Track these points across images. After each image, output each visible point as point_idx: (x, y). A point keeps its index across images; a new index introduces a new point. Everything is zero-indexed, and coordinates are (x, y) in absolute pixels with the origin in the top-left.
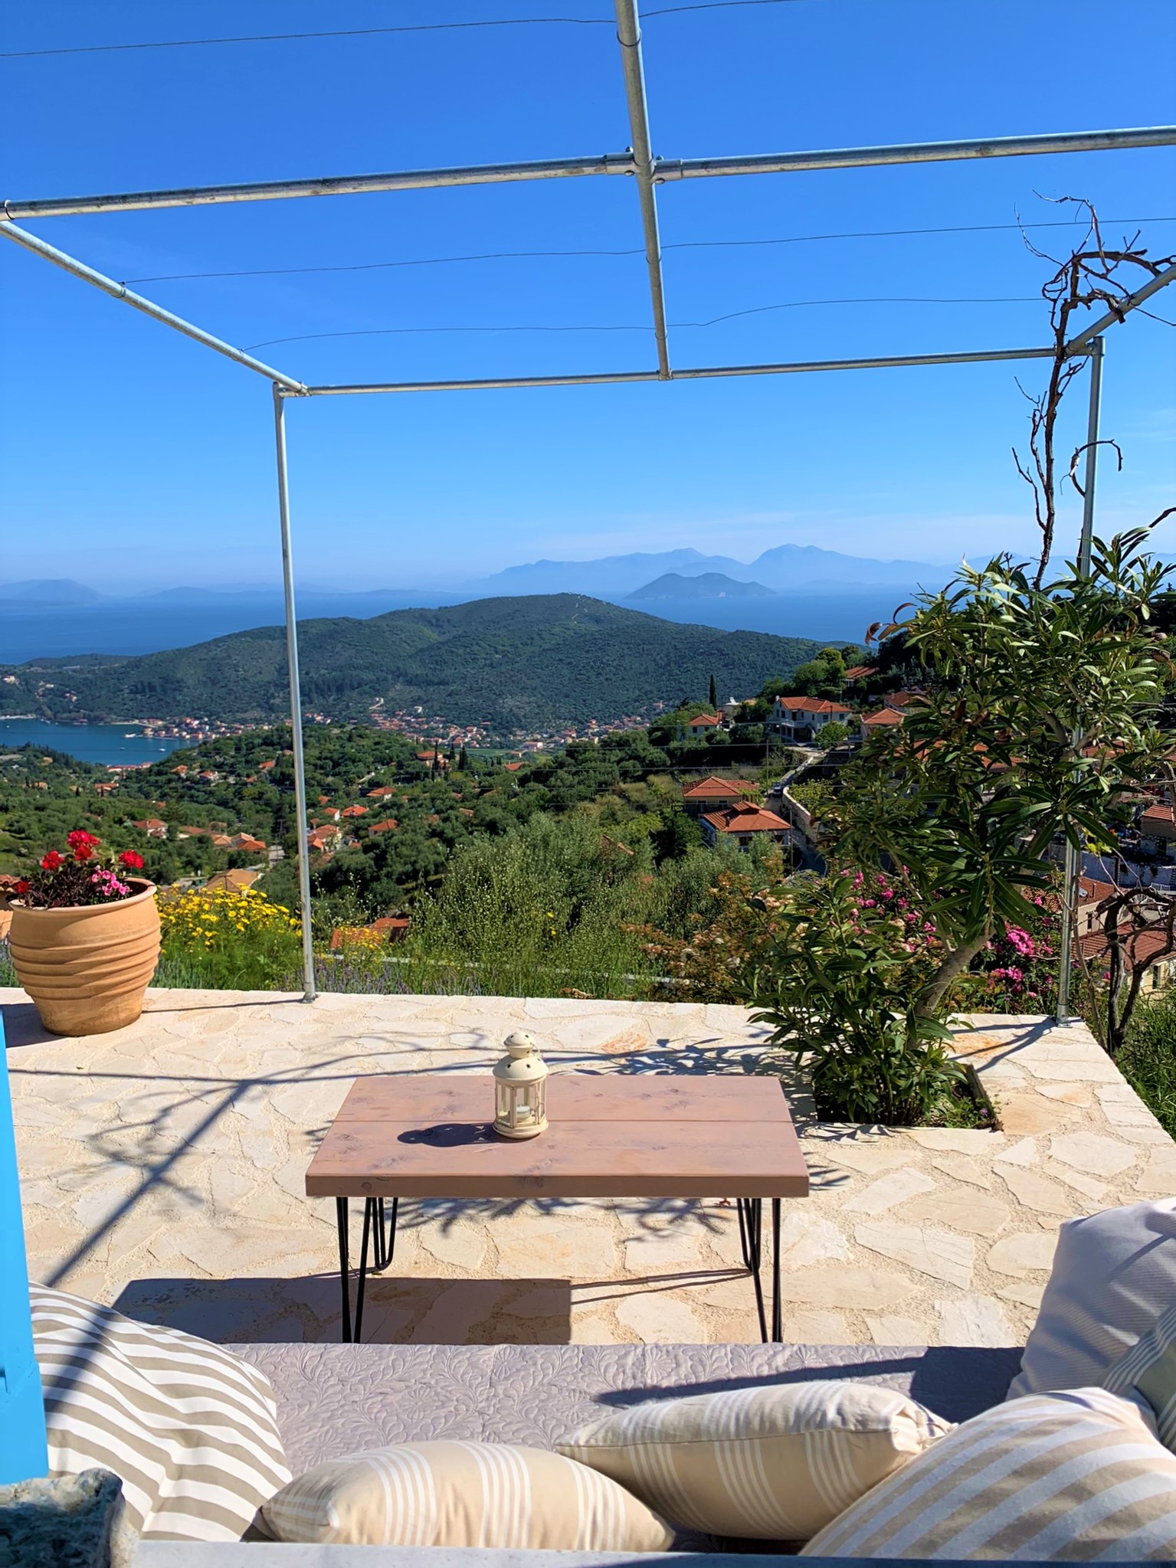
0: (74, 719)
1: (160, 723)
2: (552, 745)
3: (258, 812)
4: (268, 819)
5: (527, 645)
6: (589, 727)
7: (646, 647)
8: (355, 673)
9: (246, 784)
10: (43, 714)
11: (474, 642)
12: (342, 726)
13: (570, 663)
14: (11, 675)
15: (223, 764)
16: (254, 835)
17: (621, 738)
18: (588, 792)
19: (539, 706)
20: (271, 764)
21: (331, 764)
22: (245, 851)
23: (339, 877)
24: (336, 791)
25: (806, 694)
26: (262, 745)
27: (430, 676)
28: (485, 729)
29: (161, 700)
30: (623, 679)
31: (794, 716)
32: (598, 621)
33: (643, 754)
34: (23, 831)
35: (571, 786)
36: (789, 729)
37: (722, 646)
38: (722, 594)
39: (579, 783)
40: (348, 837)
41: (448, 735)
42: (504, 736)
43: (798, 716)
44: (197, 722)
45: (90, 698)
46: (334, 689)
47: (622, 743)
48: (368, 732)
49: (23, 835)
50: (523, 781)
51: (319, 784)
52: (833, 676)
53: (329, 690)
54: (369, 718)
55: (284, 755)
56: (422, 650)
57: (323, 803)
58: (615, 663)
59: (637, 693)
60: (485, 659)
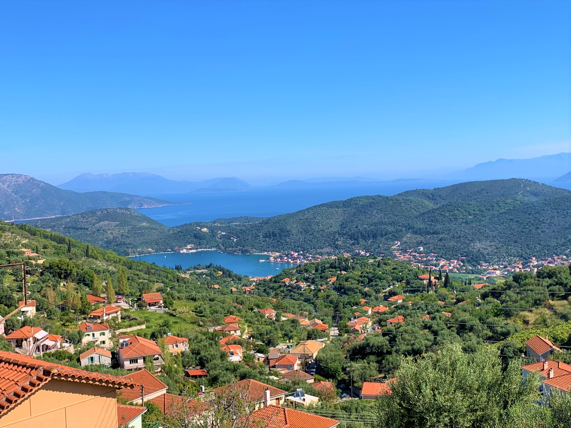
0: (235, 251)
1: (278, 254)
2: (506, 273)
3: (326, 307)
4: (331, 311)
5: (489, 210)
6: (531, 262)
8: (383, 227)
9: (320, 290)
10: (220, 248)
11: (456, 209)
12: (375, 258)
13: (518, 221)
14: (205, 227)
15: (308, 278)
16: (322, 320)
17: (550, 271)
18: (528, 306)
19: (497, 248)
20: (334, 279)
21: (367, 280)
22: (317, 330)
23: (368, 350)
24: (370, 296)
26: (329, 267)
27: (428, 229)
28: (463, 261)
29: (279, 241)
30: (554, 232)
32: (536, 195)
33: (565, 281)
34: (202, 313)
35: (516, 301)
39: (521, 299)
40: (375, 325)
41: (439, 264)
42: (474, 266)
44: (297, 254)
45: (243, 240)
46: (371, 236)
47: (551, 274)
48: (390, 261)
49: (201, 315)
50: (484, 296)
51: (360, 292)
53: (369, 237)
54: (392, 253)
55: (341, 274)
56: (423, 214)
57: (362, 303)
58: (548, 222)
59: (563, 240)
60: (463, 219)
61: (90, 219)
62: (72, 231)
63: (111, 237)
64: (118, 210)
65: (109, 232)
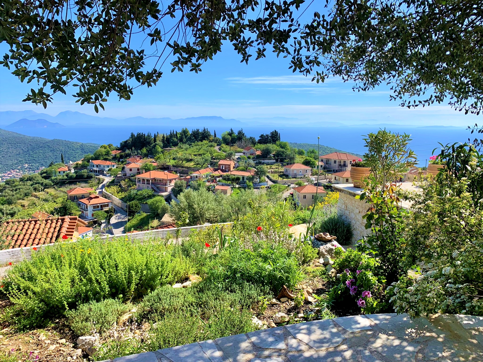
18: (21, 197)
31: (97, 166)
33: (41, 182)
35: (13, 196)
43: (99, 166)
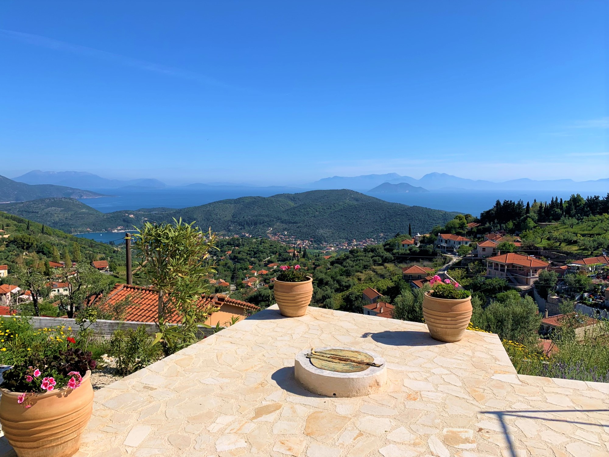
2: (338, 249)
3: (225, 271)
4: (229, 274)
5: (329, 209)
6: (353, 242)
7: (376, 211)
8: (261, 218)
9: (220, 260)
11: (308, 207)
12: (257, 239)
13: (346, 217)
14: (132, 214)
15: (212, 251)
16: (225, 280)
17: (371, 248)
18: (360, 269)
19: (333, 233)
20: (230, 252)
21: (253, 253)
22: (222, 286)
24: (255, 264)
25: (451, 233)
26: (227, 244)
27: (291, 220)
28: (311, 241)
30: (367, 224)
31: (446, 242)
32: (357, 200)
33: (382, 255)
35: (352, 267)
36: (444, 247)
37: (407, 212)
38: (407, 191)
39: (356, 265)
40: (262, 283)
41: (297, 243)
42: (318, 244)
43: (448, 242)
46: (253, 224)
47: (373, 250)
48: (266, 241)
50: (332, 263)
51: (248, 260)
52: (462, 226)
53: (251, 224)
54: (266, 235)
55: (235, 249)
56: (288, 210)
57: (250, 268)
58: (364, 217)
59: (372, 229)
60: (312, 214)
61: (41, 205)
62: (24, 213)
63: (57, 219)
64: (63, 199)
65: (56, 215)
